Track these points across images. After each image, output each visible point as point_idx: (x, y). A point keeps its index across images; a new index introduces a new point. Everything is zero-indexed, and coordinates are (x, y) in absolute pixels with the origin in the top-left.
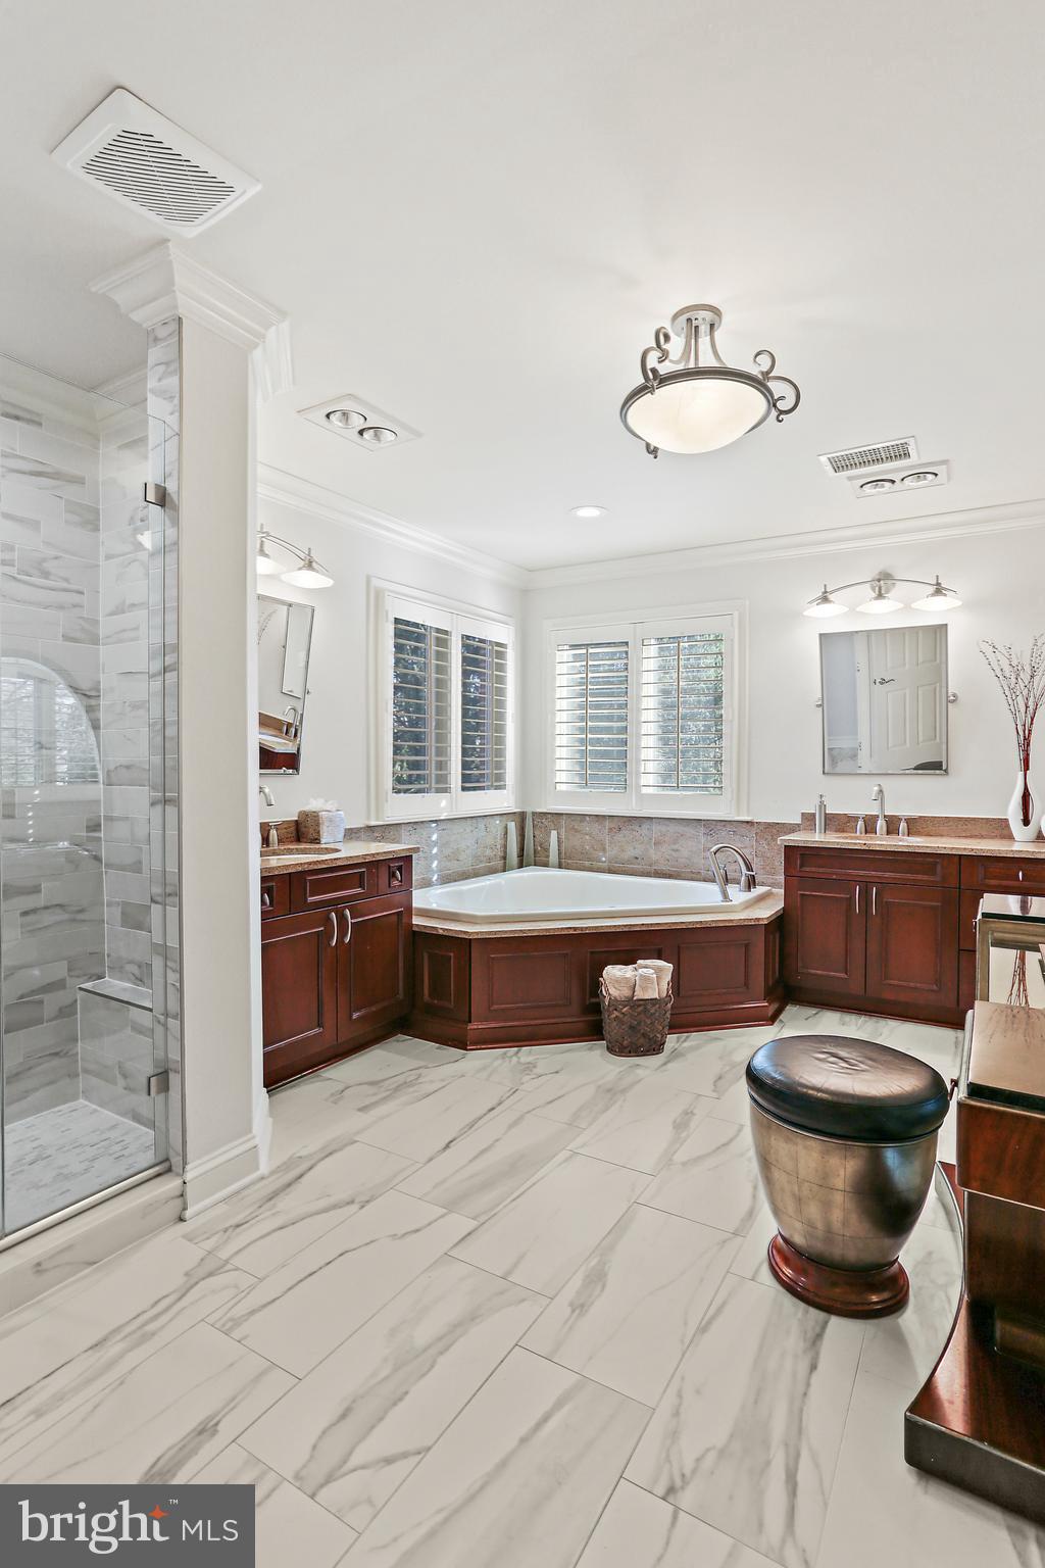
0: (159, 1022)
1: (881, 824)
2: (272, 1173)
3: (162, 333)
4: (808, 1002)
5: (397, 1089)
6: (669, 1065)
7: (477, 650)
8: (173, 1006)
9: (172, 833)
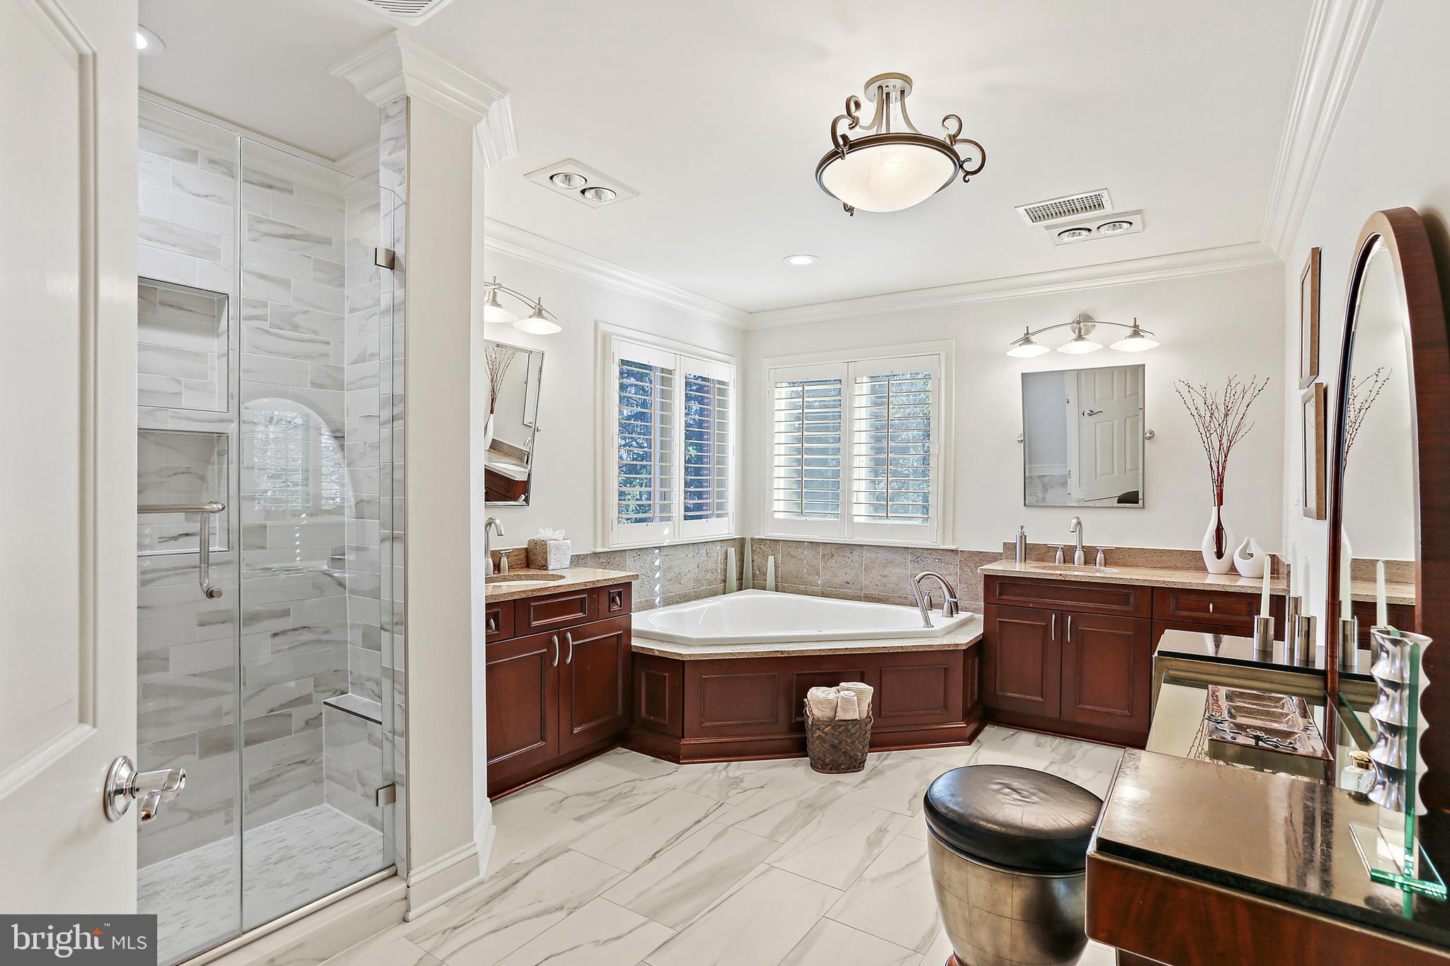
0: (387, 739)
1: (1079, 555)
2: (491, 878)
3: (393, 111)
4: (1006, 724)
5: (612, 800)
6: (869, 782)
7: (700, 389)
8: (400, 726)
9: (399, 566)
